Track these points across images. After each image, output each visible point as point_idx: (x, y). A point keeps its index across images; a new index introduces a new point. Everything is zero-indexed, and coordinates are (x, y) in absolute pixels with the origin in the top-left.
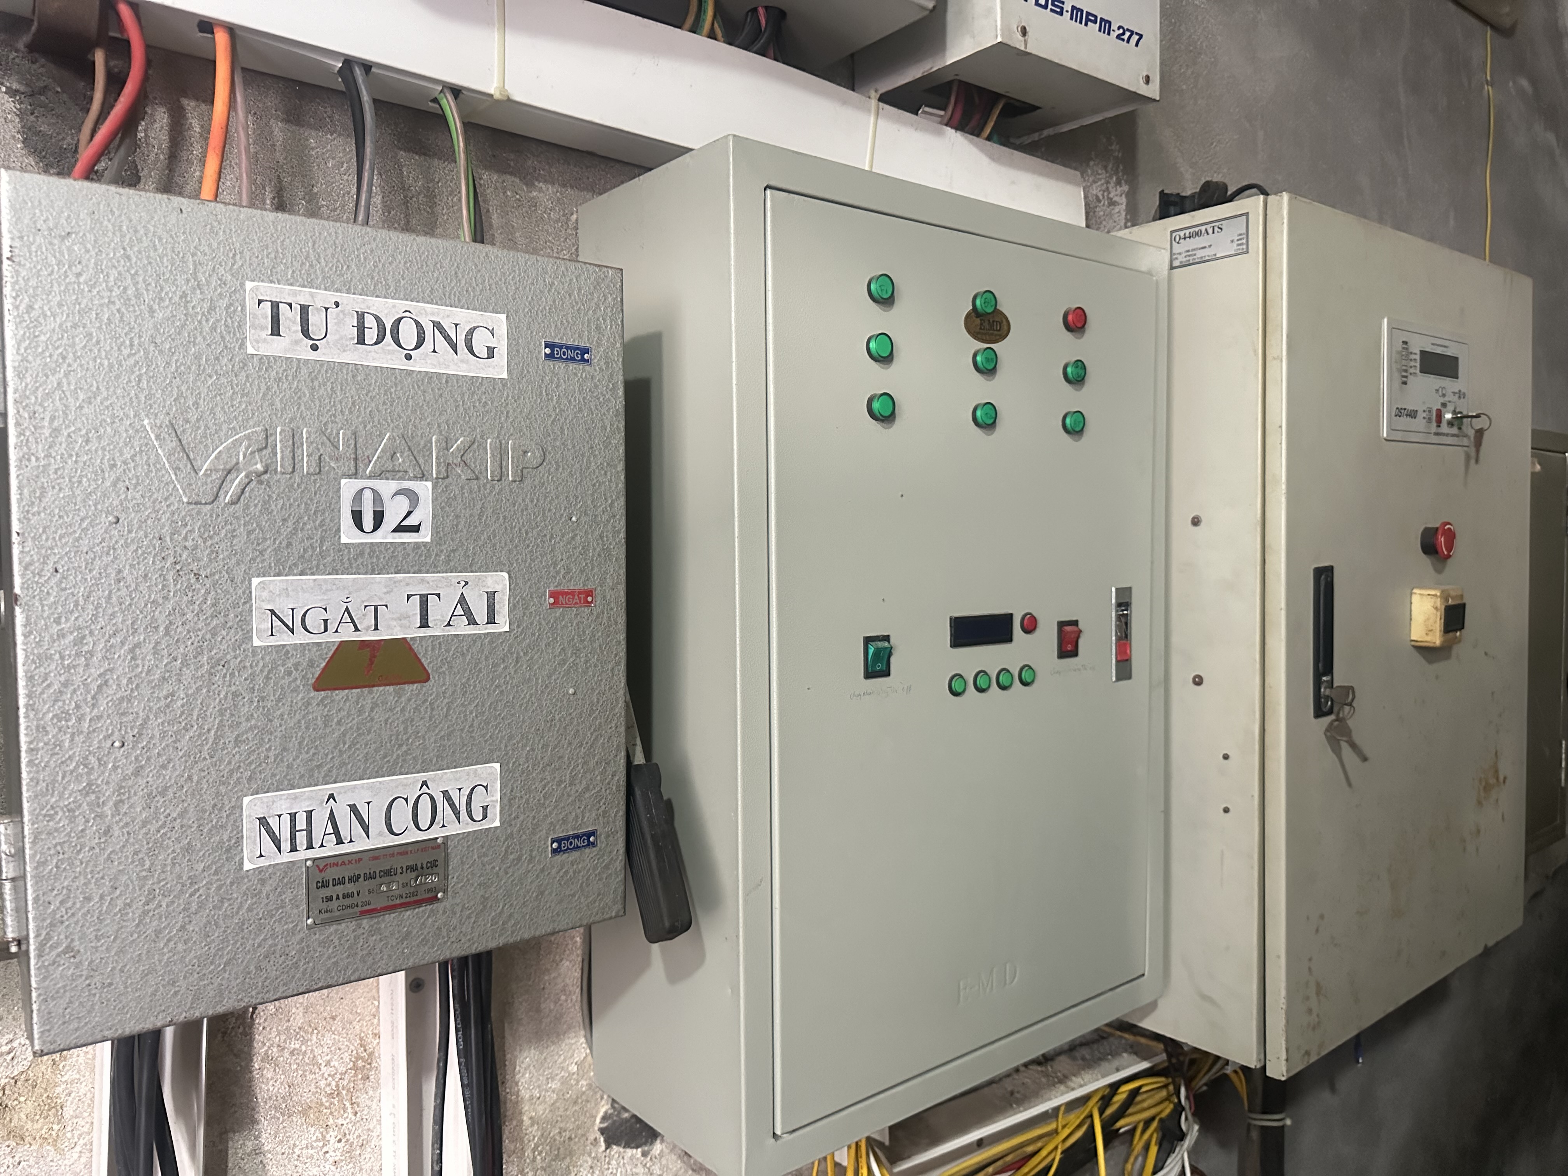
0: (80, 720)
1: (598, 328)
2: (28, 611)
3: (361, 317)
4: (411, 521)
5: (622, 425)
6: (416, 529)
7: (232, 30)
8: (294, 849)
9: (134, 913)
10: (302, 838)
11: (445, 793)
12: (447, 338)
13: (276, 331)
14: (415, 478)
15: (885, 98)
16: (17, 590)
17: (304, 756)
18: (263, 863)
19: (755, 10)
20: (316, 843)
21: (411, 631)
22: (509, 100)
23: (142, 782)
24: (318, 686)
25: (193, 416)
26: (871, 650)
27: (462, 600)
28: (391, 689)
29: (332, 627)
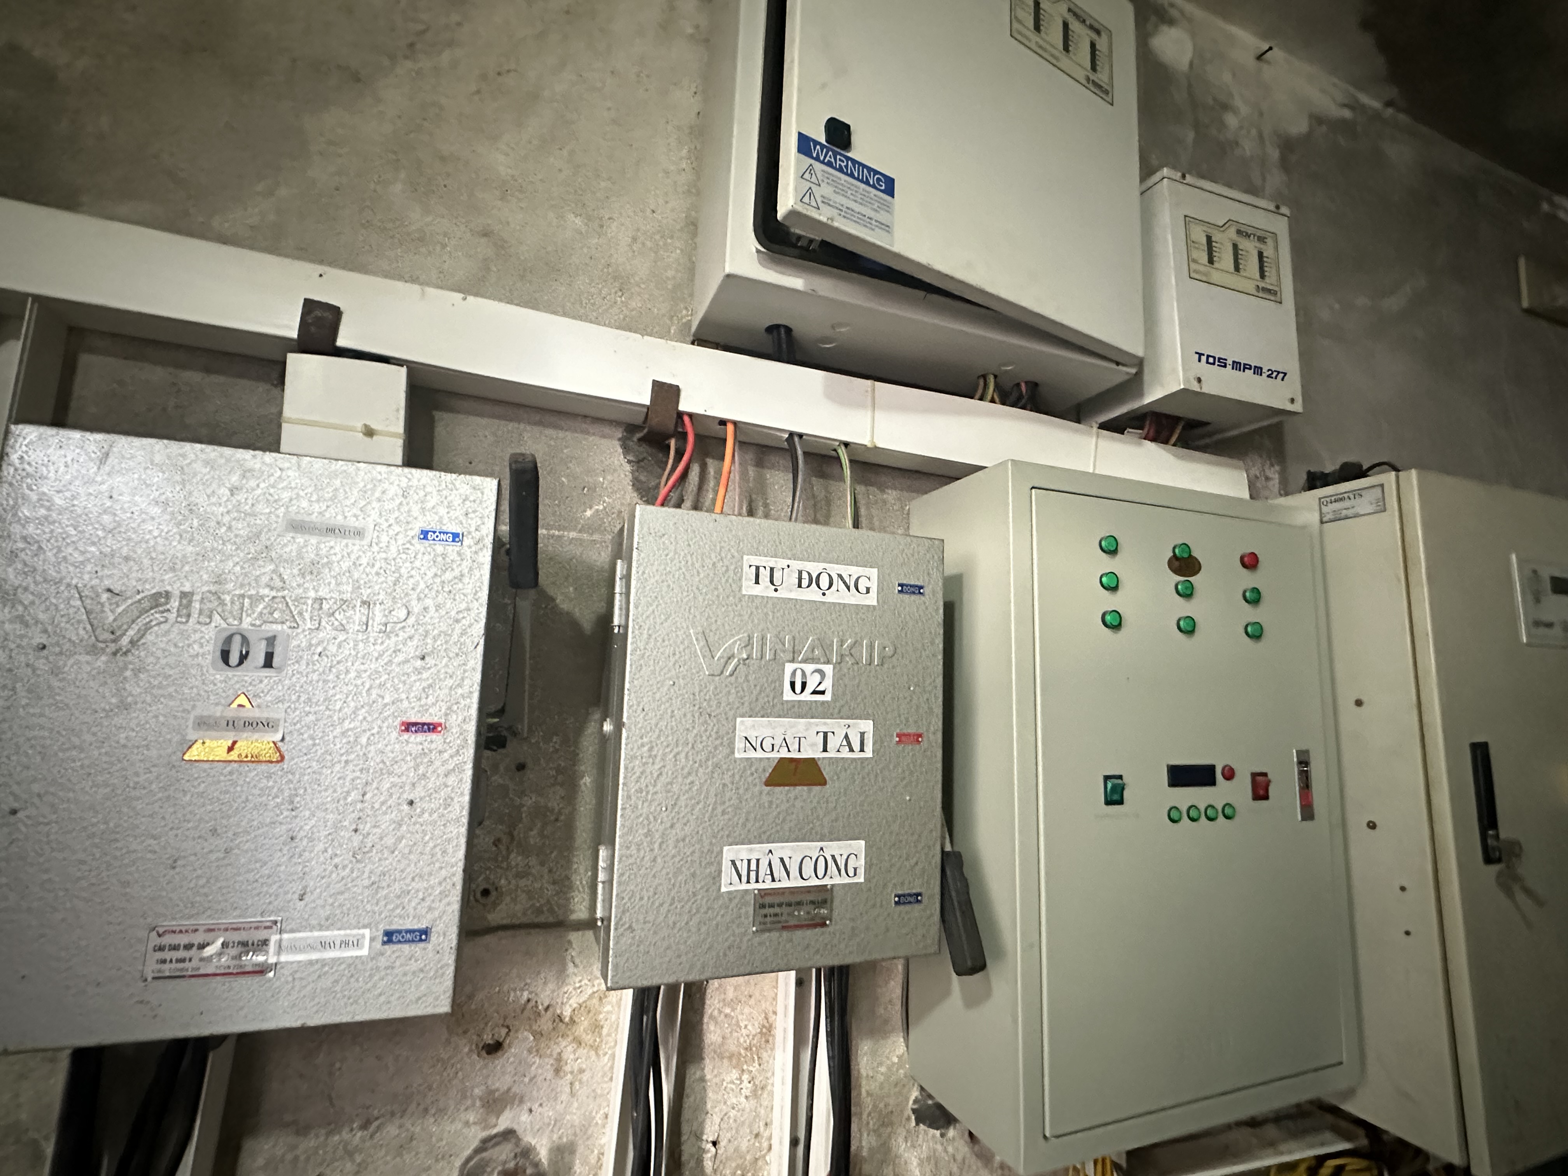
0: (648, 793)
1: (929, 574)
2: (629, 730)
3: (800, 573)
4: (820, 688)
5: (942, 632)
6: (823, 693)
7: (735, 423)
8: (748, 882)
9: (663, 910)
10: (753, 875)
11: (833, 857)
12: (845, 583)
13: (757, 582)
14: (824, 663)
15: (1104, 426)
16: (625, 720)
17: (757, 825)
18: (732, 888)
19: (1018, 385)
20: (760, 880)
21: (818, 754)
22: (876, 447)
23: (674, 832)
24: (768, 783)
25: (714, 627)
26: (1109, 785)
27: (846, 737)
28: (805, 788)
29: (776, 749)
